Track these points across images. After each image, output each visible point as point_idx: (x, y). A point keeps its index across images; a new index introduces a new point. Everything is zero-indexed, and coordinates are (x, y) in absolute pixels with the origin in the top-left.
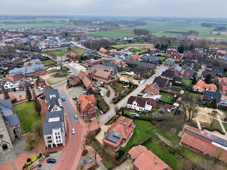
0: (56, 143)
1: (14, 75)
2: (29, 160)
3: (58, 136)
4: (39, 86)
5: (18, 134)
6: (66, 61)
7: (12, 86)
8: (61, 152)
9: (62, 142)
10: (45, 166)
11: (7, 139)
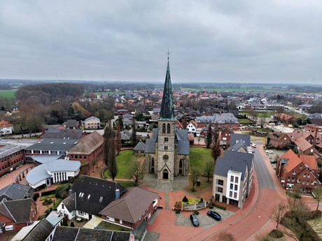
0: (228, 196)
1: (199, 122)
2: (185, 200)
3: (234, 183)
4: (225, 137)
5: (184, 169)
6: (271, 122)
7: (193, 130)
8: (232, 213)
9: (237, 199)
10: (203, 218)
11: (170, 164)
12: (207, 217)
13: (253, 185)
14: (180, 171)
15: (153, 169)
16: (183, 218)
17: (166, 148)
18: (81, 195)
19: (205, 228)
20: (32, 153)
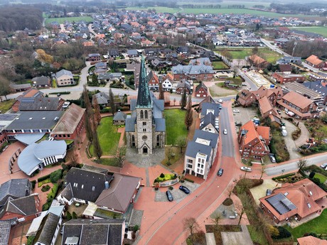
0: (196, 172)
1: (176, 73)
2: (162, 176)
3: (201, 164)
4: (199, 94)
5: (161, 142)
6: (244, 67)
7: (170, 86)
8: (198, 185)
9: (203, 174)
10: (176, 192)
11: (149, 143)
12: (179, 191)
13: (218, 153)
14: (158, 144)
15: (134, 144)
16: (161, 194)
17: (145, 130)
18: (76, 185)
19: (178, 201)
20: (14, 132)
